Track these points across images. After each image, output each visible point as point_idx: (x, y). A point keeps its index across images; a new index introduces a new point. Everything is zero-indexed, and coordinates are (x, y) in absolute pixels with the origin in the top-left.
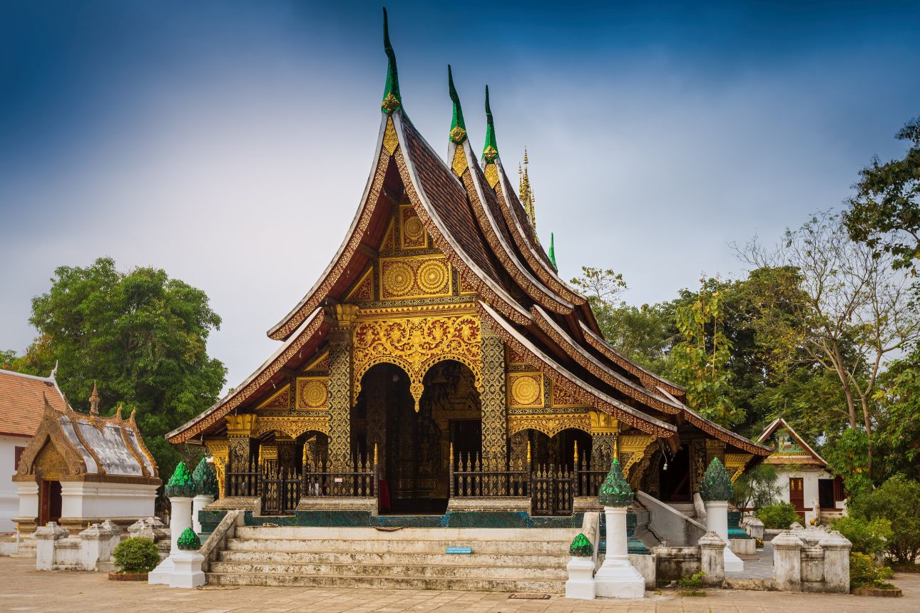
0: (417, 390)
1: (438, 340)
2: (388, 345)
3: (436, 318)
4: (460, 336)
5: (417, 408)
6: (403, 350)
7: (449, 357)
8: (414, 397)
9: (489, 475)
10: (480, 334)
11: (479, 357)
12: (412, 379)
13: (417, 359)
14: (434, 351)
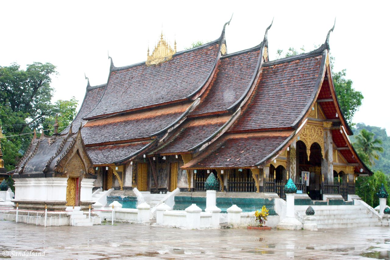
0: (309, 153)
1: (313, 134)
3: (312, 126)
4: (318, 134)
5: (309, 159)
6: (305, 136)
7: (316, 142)
8: (308, 155)
9: (331, 186)
10: (323, 134)
11: (323, 142)
12: (307, 148)
13: (308, 140)
14: (312, 138)
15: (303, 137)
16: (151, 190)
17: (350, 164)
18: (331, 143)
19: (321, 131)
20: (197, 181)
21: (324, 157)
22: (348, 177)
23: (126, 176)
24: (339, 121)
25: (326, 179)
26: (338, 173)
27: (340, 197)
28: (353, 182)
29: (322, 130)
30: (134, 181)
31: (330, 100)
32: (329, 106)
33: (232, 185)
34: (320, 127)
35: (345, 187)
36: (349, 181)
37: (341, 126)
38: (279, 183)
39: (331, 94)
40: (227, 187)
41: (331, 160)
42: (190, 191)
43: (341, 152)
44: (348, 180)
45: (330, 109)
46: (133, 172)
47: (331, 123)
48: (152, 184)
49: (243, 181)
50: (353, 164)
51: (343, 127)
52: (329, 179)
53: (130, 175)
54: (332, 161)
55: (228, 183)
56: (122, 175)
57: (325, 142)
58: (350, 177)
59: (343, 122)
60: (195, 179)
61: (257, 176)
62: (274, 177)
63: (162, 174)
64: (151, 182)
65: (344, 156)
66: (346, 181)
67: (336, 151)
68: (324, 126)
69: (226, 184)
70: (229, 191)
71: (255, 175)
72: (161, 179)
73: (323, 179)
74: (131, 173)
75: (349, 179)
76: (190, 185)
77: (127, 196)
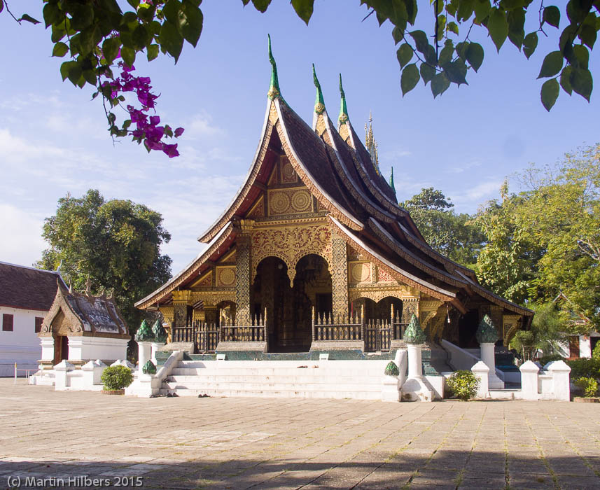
0: (292, 274)
1: (305, 241)
2: (273, 245)
3: (304, 227)
4: (318, 238)
5: (292, 285)
6: (283, 248)
7: (312, 252)
8: (290, 277)
10: (331, 237)
11: (331, 252)
12: (288, 266)
13: (290, 253)
14: (303, 249)
15: (279, 250)
19: (326, 233)
26: (377, 301)
29: (329, 231)
34: (324, 227)
44: (392, 313)
51: (331, 217)
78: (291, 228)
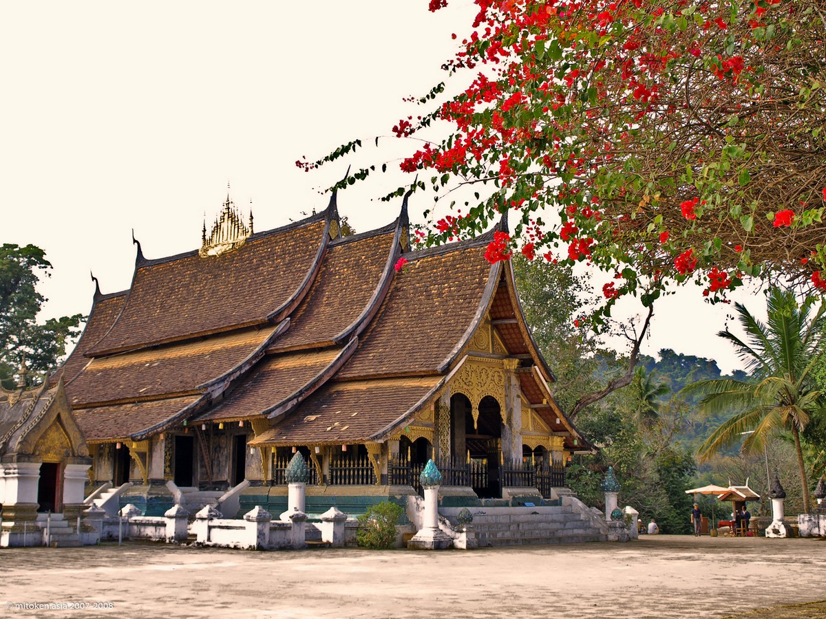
0: (476, 414)
1: (484, 382)
2: (461, 381)
4: (494, 381)
5: (476, 426)
6: (468, 386)
7: (489, 394)
8: (474, 418)
9: (518, 473)
10: (503, 380)
11: (502, 396)
12: (473, 406)
13: (475, 393)
14: (483, 388)
15: (465, 387)
16: (200, 484)
17: (556, 433)
18: (518, 396)
19: (499, 376)
20: (279, 467)
21: (504, 422)
22: (551, 457)
23: (154, 459)
24: (530, 357)
25: (508, 460)
26: (533, 449)
27: (534, 491)
28: (562, 464)
29: (501, 373)
30: (168, 470)
31: (513, 321)
32: (511, 331)
33: (337, 473)
34: (497, 369)
35: (546, 474)
36: (553, 464)
37: (533, 367)
38: (416, 468)
39: (512, 311)
40: (328, 478)
41: (519, 426)
42: (267, 486)
43: (536, 410)
44: (551, 462)
45: (514, 336)
46: (166, 452)
47: (517, 361)
48: (202, 474)
49: (354, 466)
50: (559, 433)
51: (536, 367)
52: (514, 460)
53: (161, 457)
54: (520, 428)
55: (330, 469)
56: (146, 457)
57: (506, 396)
58: (555, 457)
59: (537, 360)
60: (275, 463)
61: (376, 457)
62: (407, 459)
63: (220, 455)
64: (199, 470)
65: (544, 420)
66: (549, 463)
67: (529, 410)
68: (505, 366)
69: (326, 471)
70: (332, 483)
71: (374, 455)
72: (219, 465)
73: (502, 460)
74: (163, 454)
75: (553, 461)
76: (266, 475)
77: (154, 496)
78: (474, 366)
